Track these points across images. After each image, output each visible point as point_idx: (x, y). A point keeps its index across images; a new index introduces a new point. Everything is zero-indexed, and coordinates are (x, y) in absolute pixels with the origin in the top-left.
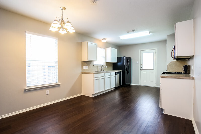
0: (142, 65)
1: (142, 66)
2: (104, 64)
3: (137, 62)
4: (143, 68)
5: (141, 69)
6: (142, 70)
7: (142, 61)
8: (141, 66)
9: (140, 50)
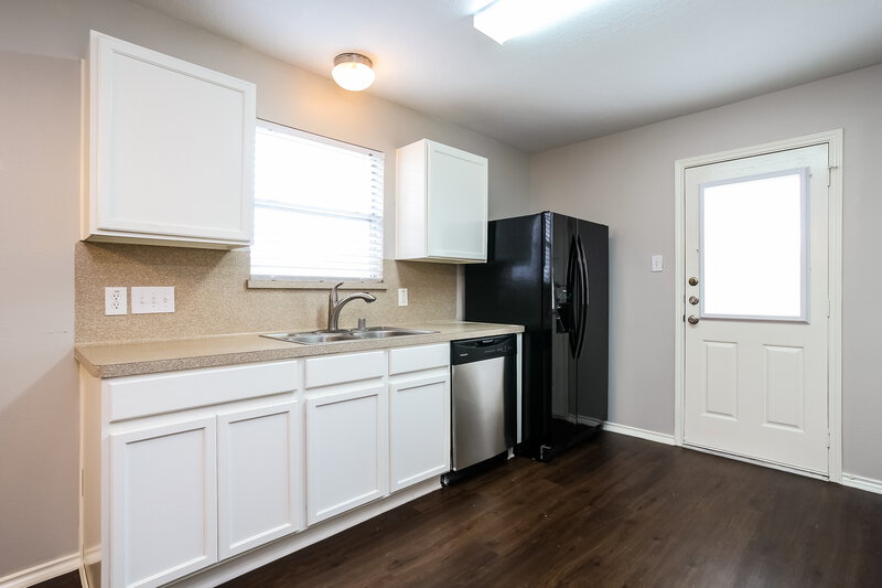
0: (693, 283)
1: (701, 292)
2: (380, 277)
3: (657, 262)
4: (711, 307)
5: (692, 311)
6: (694, 322)
7: (700, 251)
8: (692, 291)
9: (679, 166)
